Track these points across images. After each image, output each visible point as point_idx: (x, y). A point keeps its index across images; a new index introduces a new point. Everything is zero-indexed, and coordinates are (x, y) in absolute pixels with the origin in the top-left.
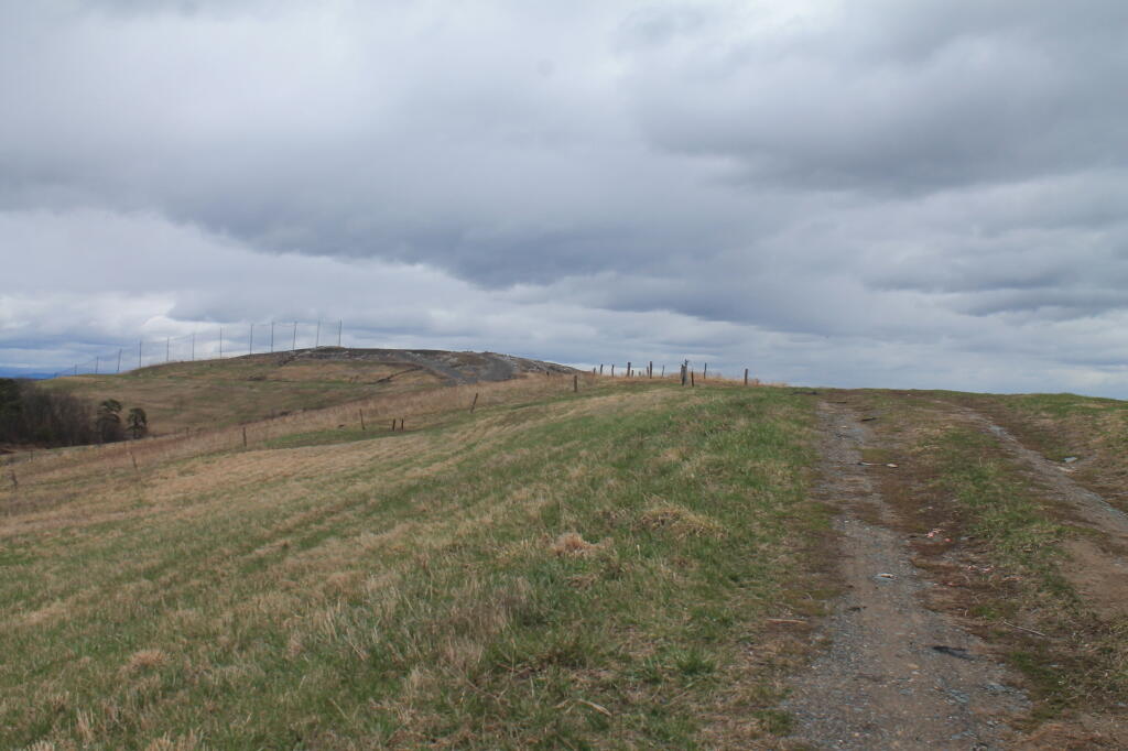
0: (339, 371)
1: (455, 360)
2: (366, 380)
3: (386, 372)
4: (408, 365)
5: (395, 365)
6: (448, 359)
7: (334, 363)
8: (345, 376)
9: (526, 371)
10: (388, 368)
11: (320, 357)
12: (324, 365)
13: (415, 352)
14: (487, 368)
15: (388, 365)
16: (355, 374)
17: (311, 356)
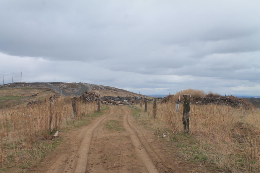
0: (17, 92)
1: (65, 86)
2: (27, 96)
3: (36, 92)
4: (46, 89)
5: (41, 89)
6: (63, 86)
7: (17, 89)
8: (19, 94)
9: (95, 90)
10: (38, 90)
11: (13, 87)
12: (13, 89)
13: (51, 83)
14: (78, 89)
15: (38, 89)
16: (24, 93)
17: (9, 86)
